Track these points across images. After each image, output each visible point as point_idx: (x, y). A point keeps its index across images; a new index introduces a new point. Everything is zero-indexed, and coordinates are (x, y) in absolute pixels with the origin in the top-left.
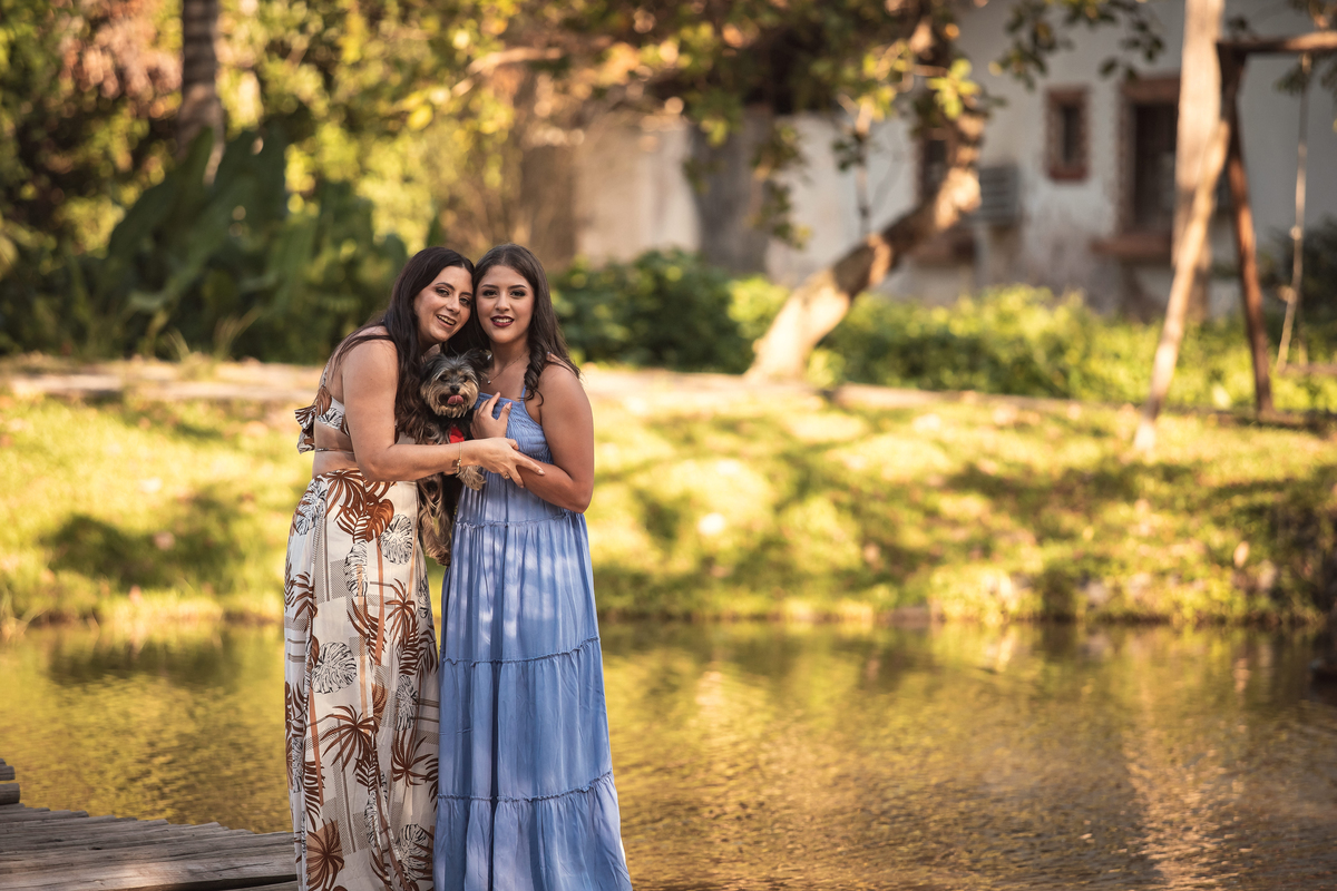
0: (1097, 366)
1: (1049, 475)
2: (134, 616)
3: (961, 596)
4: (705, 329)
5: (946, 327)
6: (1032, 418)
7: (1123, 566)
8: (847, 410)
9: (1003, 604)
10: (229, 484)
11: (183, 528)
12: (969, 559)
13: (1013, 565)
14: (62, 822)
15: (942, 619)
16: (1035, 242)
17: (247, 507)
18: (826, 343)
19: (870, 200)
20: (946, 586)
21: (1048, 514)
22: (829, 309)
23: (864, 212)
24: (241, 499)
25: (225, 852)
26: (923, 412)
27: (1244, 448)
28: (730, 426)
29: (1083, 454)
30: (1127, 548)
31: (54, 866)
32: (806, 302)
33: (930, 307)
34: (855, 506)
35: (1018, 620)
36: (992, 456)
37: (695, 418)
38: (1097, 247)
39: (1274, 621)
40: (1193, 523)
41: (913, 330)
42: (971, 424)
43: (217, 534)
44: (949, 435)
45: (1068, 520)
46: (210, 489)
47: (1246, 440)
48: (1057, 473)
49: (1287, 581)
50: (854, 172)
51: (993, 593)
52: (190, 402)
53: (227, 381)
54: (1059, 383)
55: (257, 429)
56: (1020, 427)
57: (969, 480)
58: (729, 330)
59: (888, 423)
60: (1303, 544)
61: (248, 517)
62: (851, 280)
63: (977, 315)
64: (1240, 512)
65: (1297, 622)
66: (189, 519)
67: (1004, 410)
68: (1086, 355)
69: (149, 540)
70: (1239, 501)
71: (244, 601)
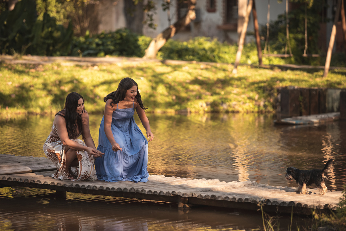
0: (221, 55)
1: (213, 80)
2: (7, 113)
3: (195, 107)
4: (132, 47)
5: (187, 46)
6: (209, 67)
7: (230, 100)
8: (168, 65)
9: (204, 109)
10: (27, 83)
11: (17, 93)
12: (196, 99)
13: (206, 100)
14: (9, 157)
15: (191, 112)
16: (204, 26)
17: (32, 88)
18: (160, 50)
19: (171, 17)
20: (191, 105)
21: (214, 88)
22: (161, 43)
23: (169, 20)
24: (31, 86)
25: (48, 163)
26: (185, 66)
27: (256, 73)
28: (141, 69)
29: (221, 75)
30: (231, 96)
31: (11, 166)
32: (156, 41)
33: (182, 42)
34: (170, 87)
35: (207, 112)
36: (201, 76)
37: (133, 68)
38: (218, 27)
39: (264, 112)
40: (246, 90)
41: (179, 47)
42: (195, 68)
43: (25, 94)
44: (191, 71)
45: (218, 90)
46: (23, 84)
47: (257, 71)
48: (215, 79)
49: (267, 103)
50: (167, 11)
51: (202, 106)
52: (17, 64)
53: (25, 60)
54: (213, 59)
55: (33, 70)
56: (207, 69)
57: (196, 81)
58: (138, 47)
59: (177, 69)
60: (270, 95)
61: (32, 91)
62: (167, 36)
63: (194, 43)
64: (256, 88)
65: (269, 112)
66: (19, 91)
67: (202, 65)
68: (219, 53)
69: (10, 96)
70: (256, 85)
71: (32, 110)
